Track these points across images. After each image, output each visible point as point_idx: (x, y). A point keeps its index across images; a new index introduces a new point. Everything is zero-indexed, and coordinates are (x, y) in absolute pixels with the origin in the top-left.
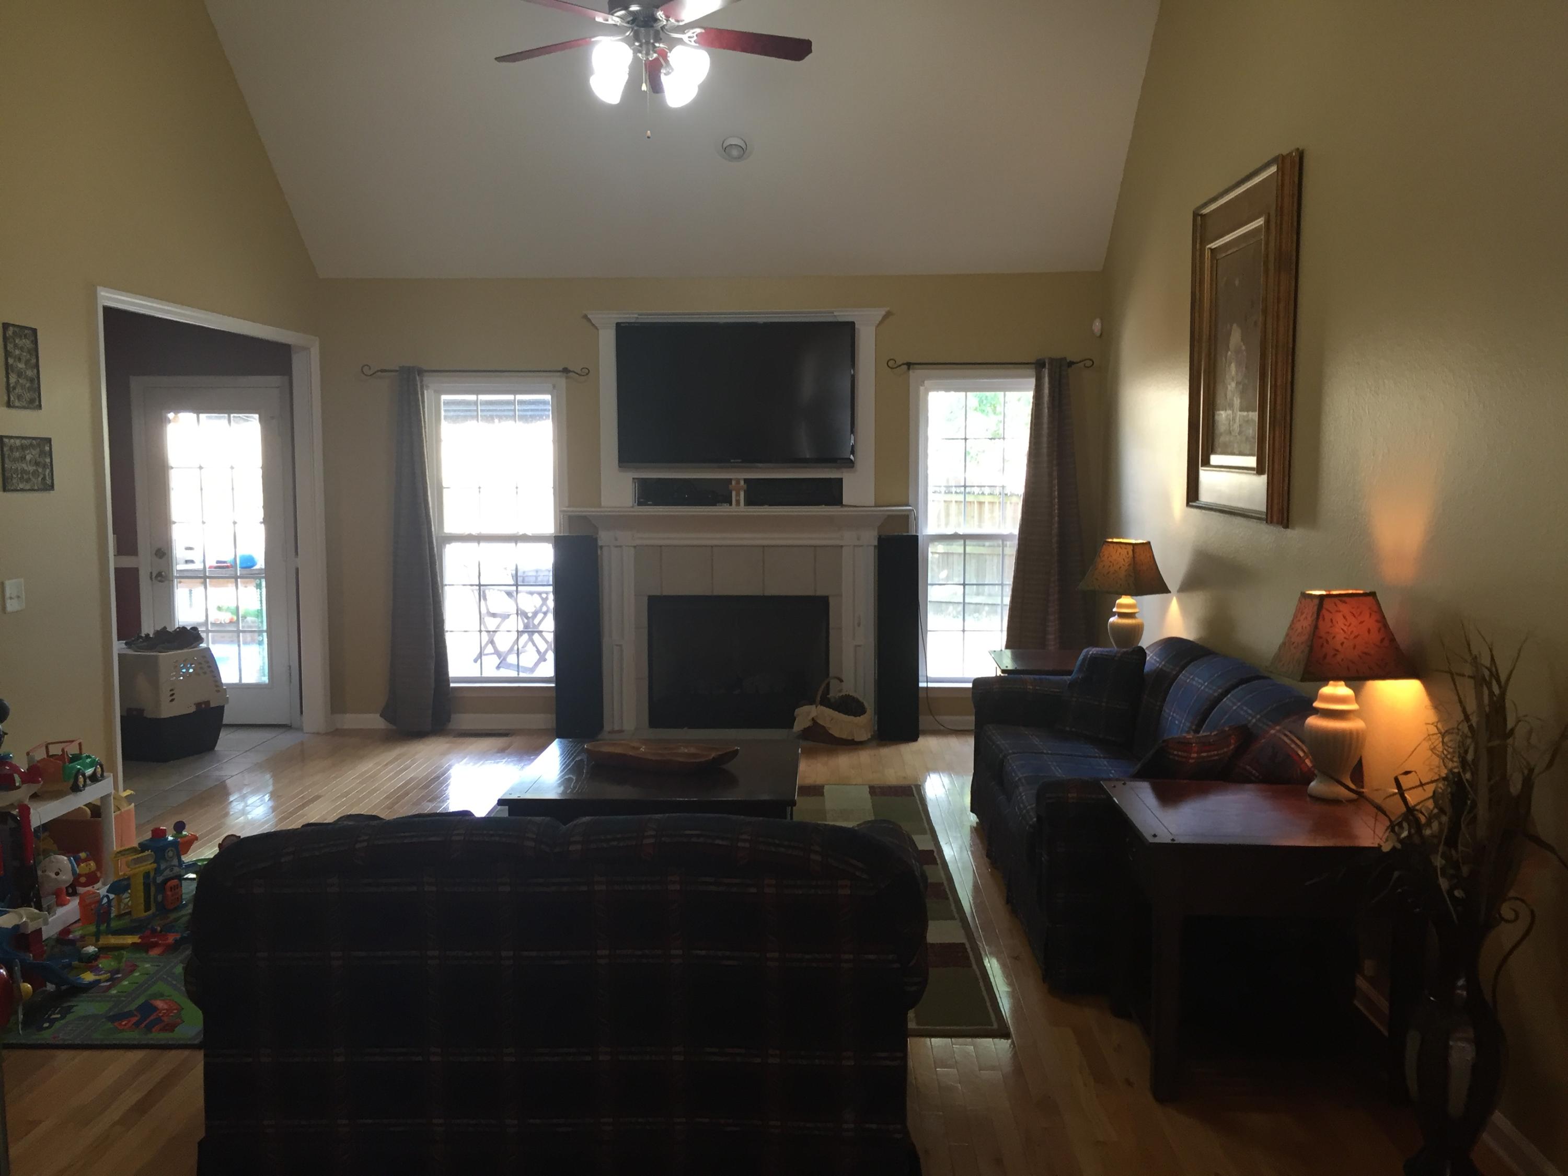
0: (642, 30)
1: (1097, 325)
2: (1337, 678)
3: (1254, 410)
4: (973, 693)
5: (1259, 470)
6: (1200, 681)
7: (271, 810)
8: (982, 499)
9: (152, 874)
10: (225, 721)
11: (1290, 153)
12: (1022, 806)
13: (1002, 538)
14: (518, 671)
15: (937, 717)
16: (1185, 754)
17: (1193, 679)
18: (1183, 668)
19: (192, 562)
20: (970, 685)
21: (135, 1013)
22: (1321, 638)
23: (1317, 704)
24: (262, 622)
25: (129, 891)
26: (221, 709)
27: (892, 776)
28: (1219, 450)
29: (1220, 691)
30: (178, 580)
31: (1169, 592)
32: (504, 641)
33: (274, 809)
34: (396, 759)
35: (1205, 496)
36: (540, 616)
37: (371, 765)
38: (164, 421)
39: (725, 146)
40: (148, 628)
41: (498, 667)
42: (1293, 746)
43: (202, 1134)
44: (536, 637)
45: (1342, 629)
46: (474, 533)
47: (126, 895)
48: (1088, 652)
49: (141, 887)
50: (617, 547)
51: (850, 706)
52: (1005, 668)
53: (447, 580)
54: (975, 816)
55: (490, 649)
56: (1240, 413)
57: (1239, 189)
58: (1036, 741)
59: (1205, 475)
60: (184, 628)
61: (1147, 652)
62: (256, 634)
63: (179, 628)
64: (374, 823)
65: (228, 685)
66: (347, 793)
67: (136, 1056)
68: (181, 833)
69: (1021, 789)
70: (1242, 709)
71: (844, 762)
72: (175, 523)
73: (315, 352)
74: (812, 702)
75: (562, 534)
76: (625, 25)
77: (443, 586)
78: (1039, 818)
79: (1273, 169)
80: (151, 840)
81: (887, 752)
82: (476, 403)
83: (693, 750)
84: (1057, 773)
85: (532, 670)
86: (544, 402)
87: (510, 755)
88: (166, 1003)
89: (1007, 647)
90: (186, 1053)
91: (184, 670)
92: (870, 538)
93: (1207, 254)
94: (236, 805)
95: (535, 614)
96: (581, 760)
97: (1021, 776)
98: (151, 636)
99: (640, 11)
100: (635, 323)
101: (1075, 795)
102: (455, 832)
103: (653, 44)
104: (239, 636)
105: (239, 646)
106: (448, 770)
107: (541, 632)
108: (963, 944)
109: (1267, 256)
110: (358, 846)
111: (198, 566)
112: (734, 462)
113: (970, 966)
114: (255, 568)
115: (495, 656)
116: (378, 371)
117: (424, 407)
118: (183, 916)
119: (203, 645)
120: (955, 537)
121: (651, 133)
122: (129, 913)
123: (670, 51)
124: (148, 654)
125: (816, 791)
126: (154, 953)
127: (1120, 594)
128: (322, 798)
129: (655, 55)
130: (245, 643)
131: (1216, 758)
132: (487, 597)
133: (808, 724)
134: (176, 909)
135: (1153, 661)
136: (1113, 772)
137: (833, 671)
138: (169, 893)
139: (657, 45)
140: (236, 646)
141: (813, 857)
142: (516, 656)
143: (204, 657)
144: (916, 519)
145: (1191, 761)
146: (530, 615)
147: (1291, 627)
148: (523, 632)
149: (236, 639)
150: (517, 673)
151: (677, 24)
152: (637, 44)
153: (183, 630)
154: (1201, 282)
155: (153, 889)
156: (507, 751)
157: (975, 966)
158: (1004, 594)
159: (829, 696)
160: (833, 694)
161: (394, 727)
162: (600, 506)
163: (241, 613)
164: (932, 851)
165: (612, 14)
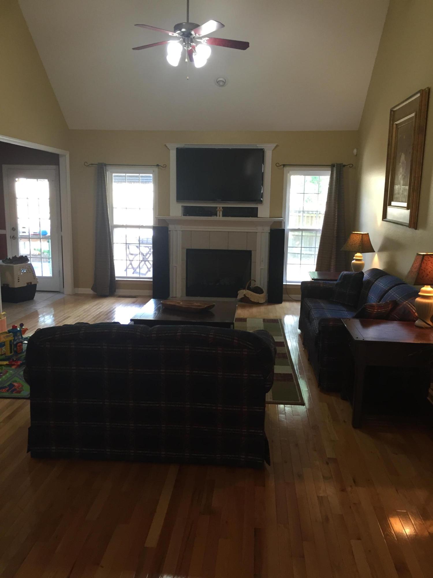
0: (186, 38)
1: (355, 151)
2: (427, 285)
3: (407, 186)
4: (301, 287)
5: (408, 208)
6: (382, 284)
7: (53, 321)
8: (312, 215)
9: (12, 341)
10: (37, 289)
11: (425, 89)
12: (314, 327)
13: (316, 231)
14: (140, 275)
15: (289, 295)
16: (372, 310)
17: (379, 284)
18: (377, 279)
19: (25, 232)
20: (300, 284)
21: (7, 387)
22: (422, 270)
23: (420, 294)
24: (50, 255)
25: (5, 346)
26: (35, 285)
27: (272, 316)
28: (395, 200)
29: (388, 288)
30: (20, 239)
31: (374, 252)
32: (135, 264)
33: (54, 320)
34: (96, 305)
35: (389, 217)
36: (148, 255)
37: (88, 306)
38: (14, 181)
39: (217, 81)
40: (10, 256)
41: (133, 273)
42: (411, 308)
43: (30, 425)
44: (147, 263)
45: (430, 267)
46: (125, 224)
47: (4, 348)
48: (343, 273)
49: (9, 345)
50: (175, 231)
51: (258, 290)
52: (313, 278)
53: (114, 242)
54: (300, 331)
55: (130, 267)
56: (403, 186)
57: (407, 102)
58: (322, 305)
59: (389, 209)
60: (22, 256)
61: (365, 273)
62: (48, 259)
63: (20, 256)
64: (86, 325)
65: (38, 277)
66: (79, 316)
67: (8, 401)
68: (22, 327)
69: (315, 321)
70: (395, 295)
71: (255, 310)
72: (18, 218)
73: (68, 156)
74: (244, 289)
75: (156, 226)
76: (180, 36)
77: (113, 243)
78: (319, 331)
79: (419, 95)
80: (12, 329)
81: (270, 307)
82: (125, 176)
83: (199, 304)
84: (328, 316)
85: (145, 274)
86: (150, 177)
87: (136, 304)
88: (18, 384)
89: (316, 271)
90: (25, 400)
91: (23, 271)
92: (267, 229)
93: (395, 126)
94: (41, 319)
95: (147, 254)
96: (160, 307)
97: (315, 316)
98: (11, 259)
99: (185, 31)
100: (184, 148)
101: (332, 323)
102: (114, 329)
103: (190, 44)
104: (41, 259)
105: (42, 263)
106: (114, 309)
107: (149, 261)
108: (291, 374)
109: (415, 127)
110: (81, 332)
111: (27, 234)
112: (219, 201)
113: (293, 381)
114: (47, 235)
115: (132, 269)
116: (90, 164)
117: (106, 178)
118: (24, 355)
119: (29, 262)
120: (299, 230)
121: (189, 77)
122: (5, 354)
123: (196, 46)
124: (9, 265)
125: (244, 320)
126: (13, 367)
127: (356, 253)
128: (70, 317)
129: (191, 48)
130: (44, 262)
131: (384, 312)
132: (130, 248)
133: (243, 296)
134: (20, 353)
135: (366, 277)
136: (349, 316)
137: (252, 278)
138: (18, 347)
139: (191, 44)
140: (41, 263)
141: (235, 341)
142: (139, 269)
143: (29, 267)
144: (284, 223)
145: (375, 312)
146: (145, 255)
147: (412, 266)
148: (142, 261)
149: (40, 260)
150: (139, 275)
151: (199, 36)
152: (184, 43)
153: (22, 257)
154: (392, 136)
155: (13, 346)
156: (136, 303)
157: (295, 381)
158: (316, 250)
159: (251, 287)
160: (252, 286)
161: (96, 293)
162: (169, 216)
163: (42, 251)
164: (284, 342)
165: (175, 32)
